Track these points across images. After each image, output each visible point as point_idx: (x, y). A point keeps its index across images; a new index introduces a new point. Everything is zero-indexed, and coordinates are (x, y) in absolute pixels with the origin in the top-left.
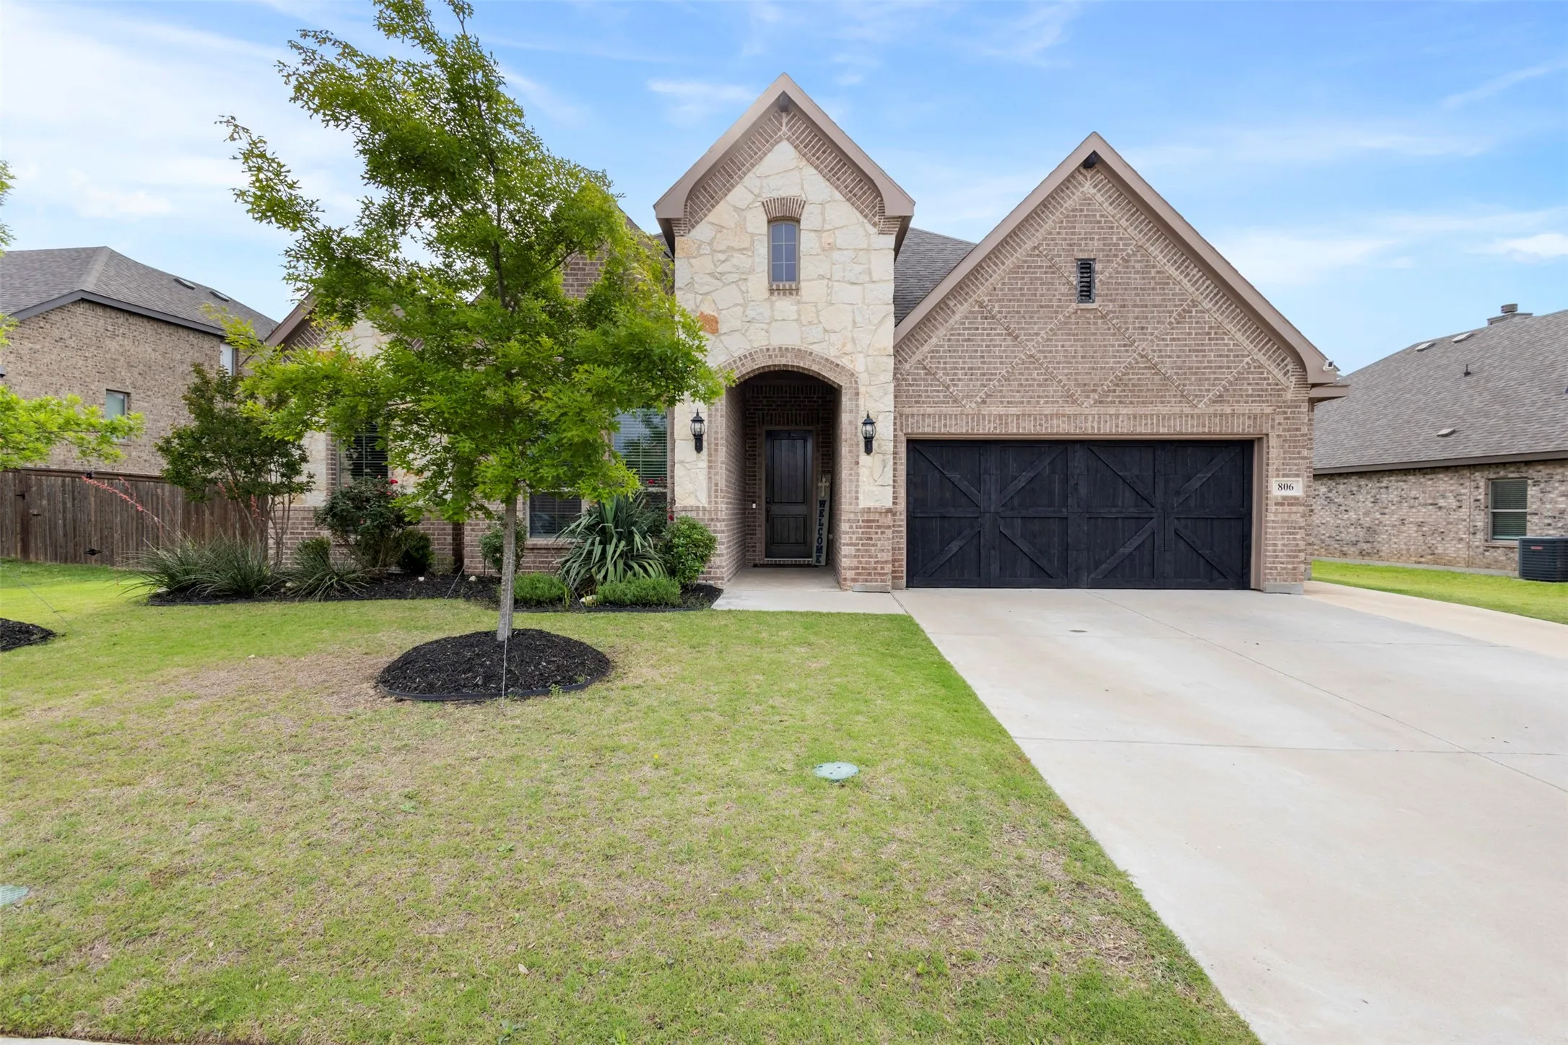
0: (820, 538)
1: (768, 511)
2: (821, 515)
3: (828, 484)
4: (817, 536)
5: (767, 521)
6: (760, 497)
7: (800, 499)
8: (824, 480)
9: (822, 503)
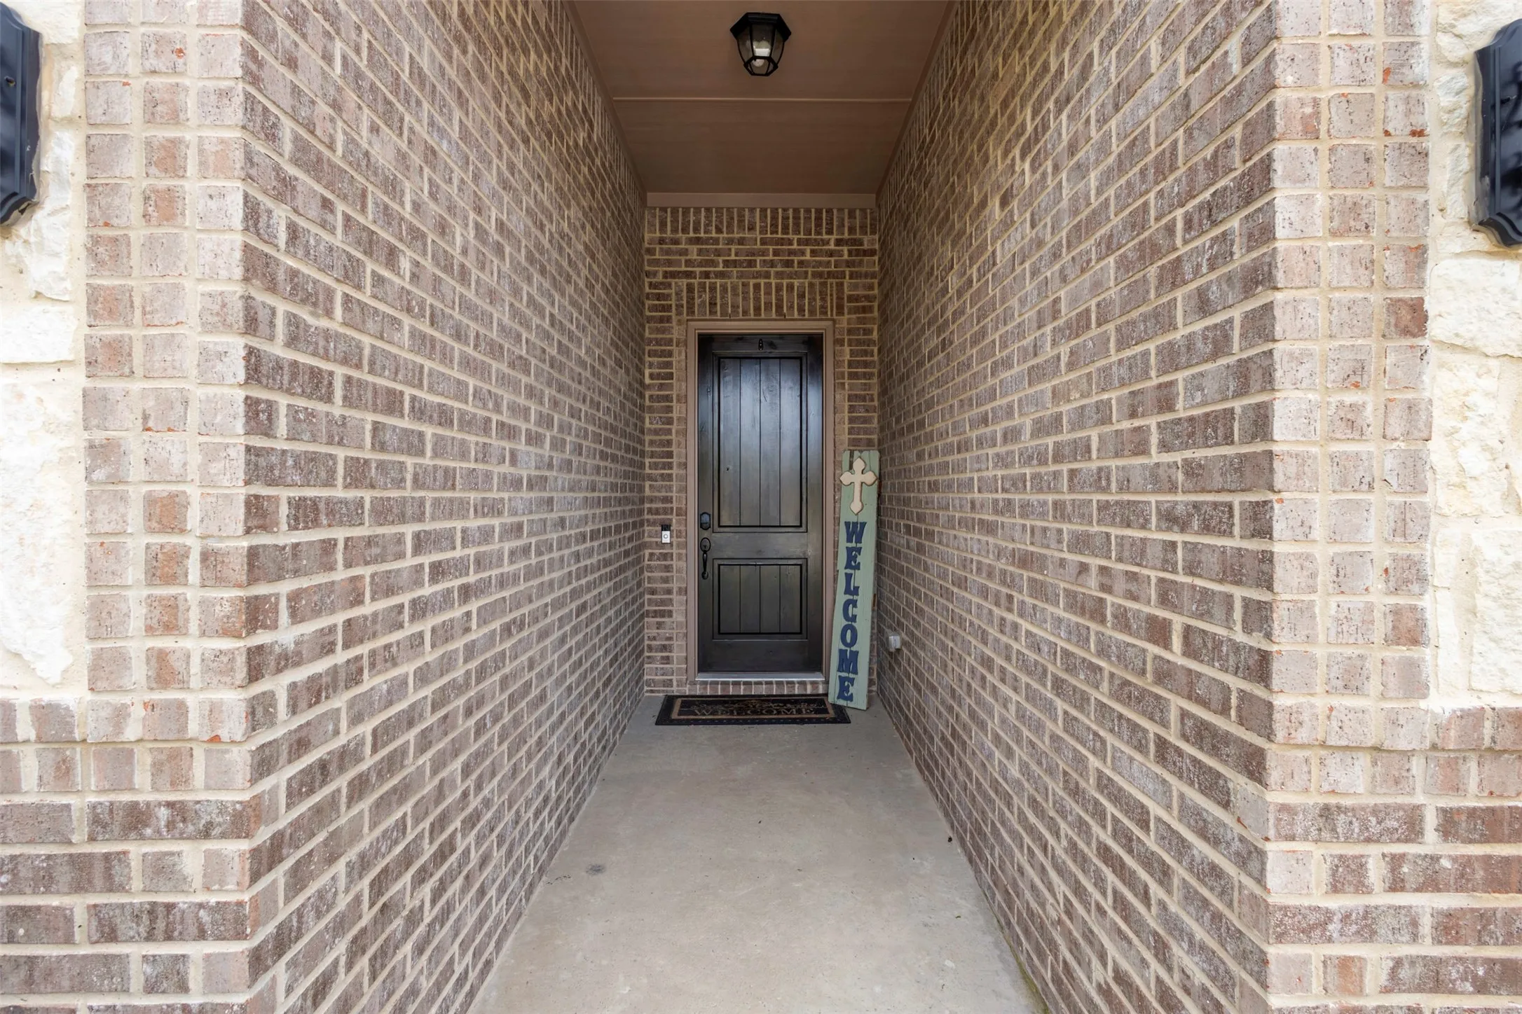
0: (850, 628)
1: (704, 549)
2: (852, 563)
3: (870, 478)
4: (839, 622)
5: (703, 575)
6: (682, 512)
7: (790, 517)
8: (858, 465)
9: (855, 531)
